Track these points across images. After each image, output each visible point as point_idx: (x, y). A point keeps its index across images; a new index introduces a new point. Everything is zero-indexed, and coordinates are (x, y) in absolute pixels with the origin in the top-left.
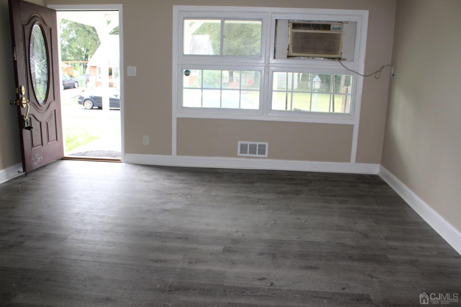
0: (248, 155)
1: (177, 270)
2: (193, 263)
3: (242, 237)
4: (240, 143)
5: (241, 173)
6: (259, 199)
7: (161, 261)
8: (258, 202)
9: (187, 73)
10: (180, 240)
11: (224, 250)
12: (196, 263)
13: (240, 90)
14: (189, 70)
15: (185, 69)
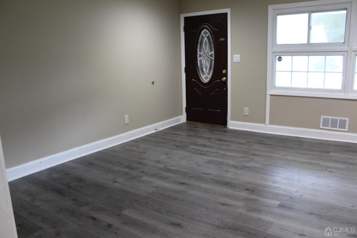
0: (329, 128)
1: (235, 214)
2: (250, 211)
3: (300, 197)
4: (322, 117)
5: (321, 143)
6: (328, 167)
7: (227, 205)
8: (326, 169)
9: (280, 59)
10: (248, 191)
11: (280, 205)
12: (252, 211)
13: (325, 72)
14: (281, 56)
15: (278, 56)
